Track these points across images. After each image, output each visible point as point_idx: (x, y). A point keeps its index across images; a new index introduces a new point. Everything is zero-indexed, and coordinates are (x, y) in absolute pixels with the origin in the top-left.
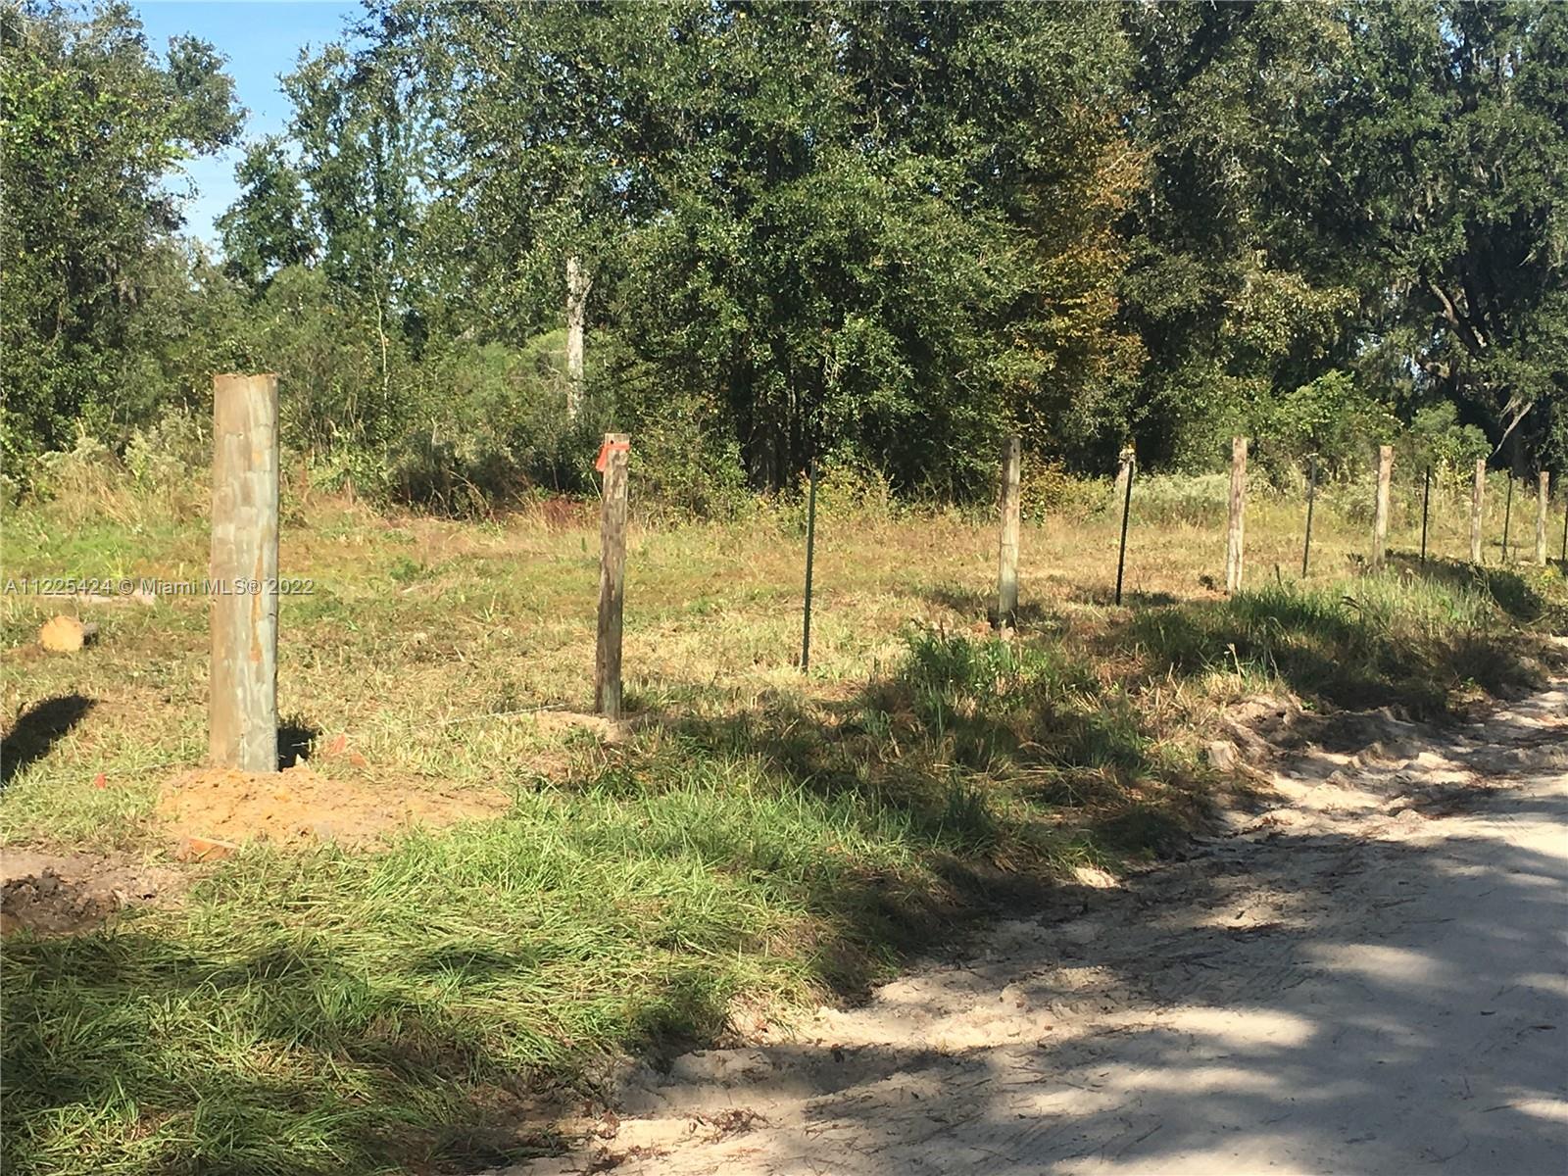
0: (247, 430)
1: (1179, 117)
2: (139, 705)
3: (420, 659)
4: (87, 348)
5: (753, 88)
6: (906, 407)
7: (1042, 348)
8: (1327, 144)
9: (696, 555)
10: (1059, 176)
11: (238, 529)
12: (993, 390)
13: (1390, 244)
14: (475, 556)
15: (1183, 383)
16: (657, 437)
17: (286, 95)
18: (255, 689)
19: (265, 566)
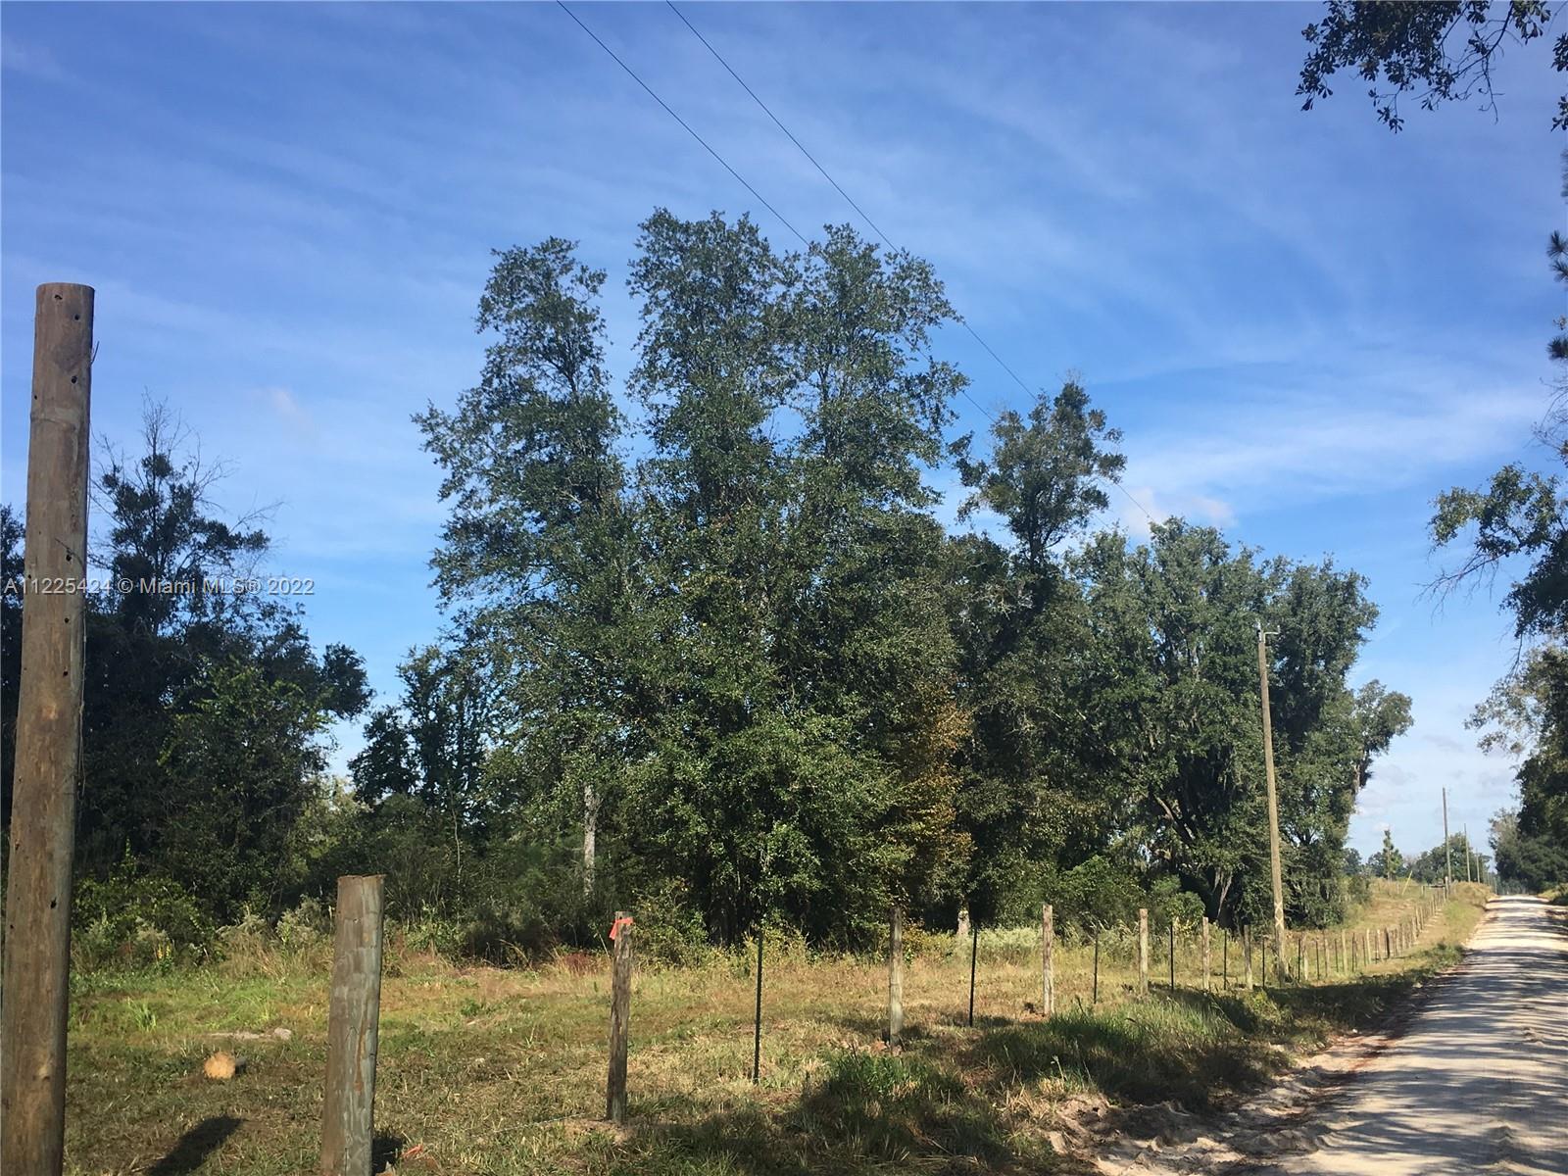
0: (361, 915)
1: (989, 688)
2: (271, 1122)
3: (480, 1079)
4: (255, 853)
5: (711, 672)
6: (816, 884)
7: (907, 843)
8: (1082, 707)
9: (674, 993)
10: (912, 727)
11: (350, 990)
12: (873, 873)
13: (1127, 770)
14: (520, 996)
15: (1000, 866)
16: (647, 907)
17: (403, 679)
18: (357, 1113)
19: (369, 1017)
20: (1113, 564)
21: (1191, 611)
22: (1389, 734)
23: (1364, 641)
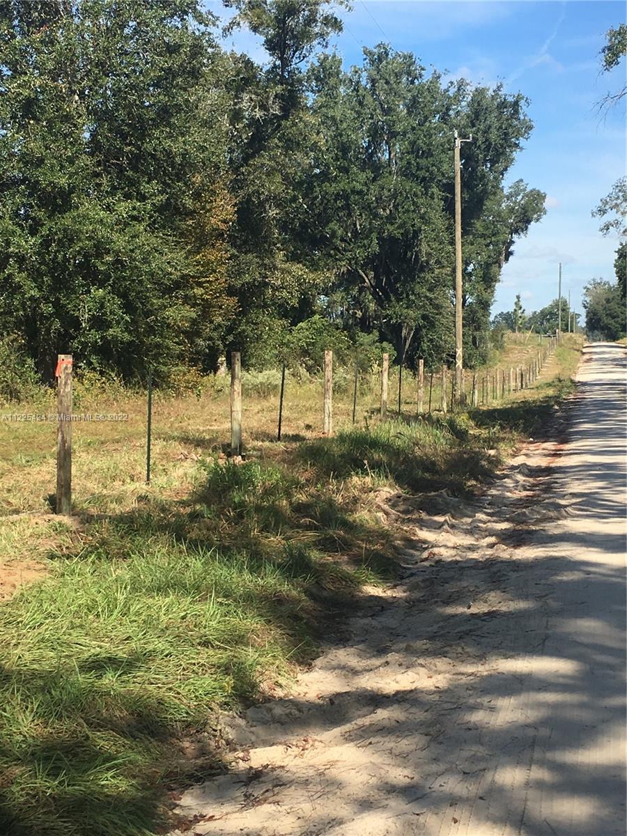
1: (245, 180)
5: (41, 161)
6: (127, 337)
7: (190, 305)
12: (167, 327)
13: (338, 248)
15: (251, 322)
20: (332, 81)
21: (394, 122)
22: (529, 222)
23: (522, 149)
